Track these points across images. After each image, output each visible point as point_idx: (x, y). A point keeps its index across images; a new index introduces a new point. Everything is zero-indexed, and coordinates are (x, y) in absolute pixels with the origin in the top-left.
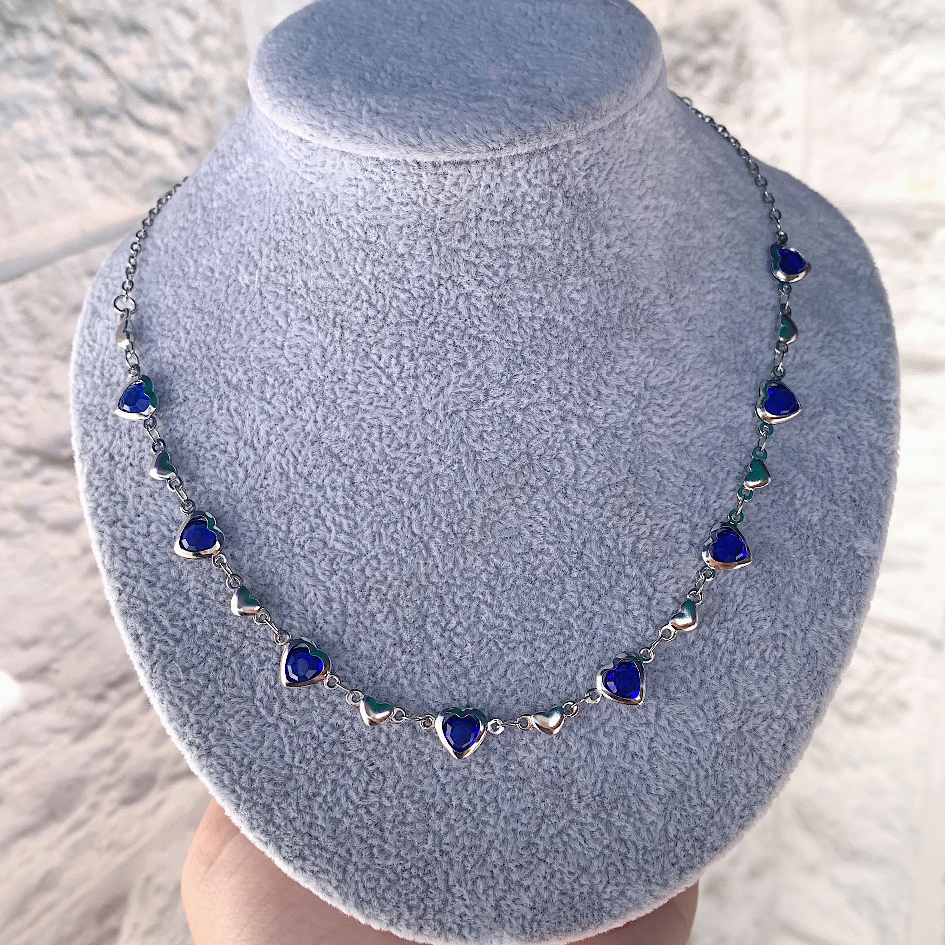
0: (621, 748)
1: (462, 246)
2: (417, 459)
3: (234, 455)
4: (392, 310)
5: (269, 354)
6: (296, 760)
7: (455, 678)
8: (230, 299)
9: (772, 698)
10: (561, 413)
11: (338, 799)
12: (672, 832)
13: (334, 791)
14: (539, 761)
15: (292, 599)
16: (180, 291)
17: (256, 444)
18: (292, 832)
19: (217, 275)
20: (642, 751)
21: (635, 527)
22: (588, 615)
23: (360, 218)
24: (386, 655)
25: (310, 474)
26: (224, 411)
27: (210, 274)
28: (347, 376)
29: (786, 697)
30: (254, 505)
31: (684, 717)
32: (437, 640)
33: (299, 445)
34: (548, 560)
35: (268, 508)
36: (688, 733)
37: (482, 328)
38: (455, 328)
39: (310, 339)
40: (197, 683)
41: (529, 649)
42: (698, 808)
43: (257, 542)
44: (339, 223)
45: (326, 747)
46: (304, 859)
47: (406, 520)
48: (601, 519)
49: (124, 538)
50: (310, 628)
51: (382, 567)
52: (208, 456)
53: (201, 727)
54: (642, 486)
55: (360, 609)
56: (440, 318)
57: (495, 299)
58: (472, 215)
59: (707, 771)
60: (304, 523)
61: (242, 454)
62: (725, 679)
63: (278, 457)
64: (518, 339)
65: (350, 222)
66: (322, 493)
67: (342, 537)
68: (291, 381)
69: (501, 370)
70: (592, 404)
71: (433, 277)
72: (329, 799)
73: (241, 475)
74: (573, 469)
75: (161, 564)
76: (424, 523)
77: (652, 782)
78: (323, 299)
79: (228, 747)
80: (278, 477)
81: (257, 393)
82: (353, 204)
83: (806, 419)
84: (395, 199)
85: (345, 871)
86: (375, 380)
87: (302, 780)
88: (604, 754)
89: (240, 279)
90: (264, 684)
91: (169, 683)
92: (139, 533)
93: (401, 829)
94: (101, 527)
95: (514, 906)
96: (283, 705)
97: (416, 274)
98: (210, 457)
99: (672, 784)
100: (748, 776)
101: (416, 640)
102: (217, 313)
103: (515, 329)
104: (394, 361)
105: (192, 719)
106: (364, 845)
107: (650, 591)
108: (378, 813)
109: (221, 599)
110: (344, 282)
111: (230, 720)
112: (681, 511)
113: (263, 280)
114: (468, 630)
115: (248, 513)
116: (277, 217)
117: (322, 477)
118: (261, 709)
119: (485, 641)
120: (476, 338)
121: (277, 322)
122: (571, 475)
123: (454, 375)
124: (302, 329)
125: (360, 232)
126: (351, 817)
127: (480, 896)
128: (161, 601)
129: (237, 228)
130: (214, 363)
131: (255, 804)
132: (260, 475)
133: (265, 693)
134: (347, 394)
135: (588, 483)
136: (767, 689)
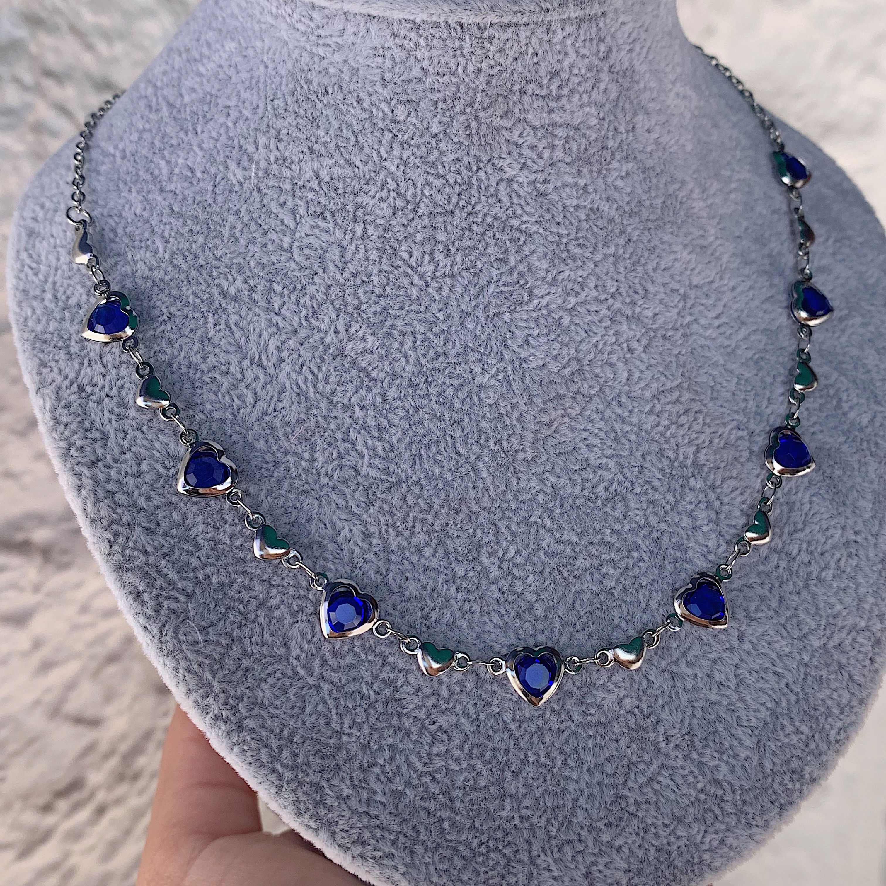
0: (706, 679)
1: (504, 123)
2: (458, 368)
3: (239, 376)
4: (425, 199)
5: (274, 259)
6: (346, 725)
7: (518, 615)
8: (220, 199)
9: (853, 609)
10: (609, 313)
11: (398, 767)
12: (768, 766)
13: (392, 758)
14: (620, 702)
15: (323, 538)
16: (150, 197)
17: (265, 363)
18: (347, 813)
19: (199, 175)
20: (728, 680)
21: (694, 436)
22: (655, 535)
23: (386, 93)
24: (439, 595)
25: (333, 393)
26: (223, 326)
27: (189, 174)
28: (373, 278)
29: (867, 607)
30: (268, 432)
31: (768, 638)
32: (495, 573)
33: (318, 360)
34: (608, 476)
35: (286, 435)
36: (773, 655)
37: (525, 218)
38: (495, 218)
39: (325, 237)
40: (219, 643)
41: (597, 576)
42: (793, 737)
43: (276, 474)
44: (359, 101)
45: (380, 707)
46: (364, 844)
47: (449, 438)
48: (660, 429)
49: (108, 480)
50: (348, 569)
51: (426, 494)
52: (206, 379)
53: (227, 697)
54: (696, 392)
55: (405, 544)
56: (478, 208)
57: (538, 185)
58: (516, 87)
59: (797, 694)
60: (331, 449)
61: (249, 375)
62: (805, 594)
63: (294, 375)
64: (563, 231)
65: (374, 98)
66: (349, 413)
67: (377, 462)
68: (304, 288)
69: (545, 266)
70: (640, 303)
71: (471, 160)
72: (388, 768)
73: (250, 399)
74: (626, 375)
75: (158, 507)
76: (470, 441)
77: (742, 713)
78: (340, 191)
79: (262, 718)
80: (294, 398)
81: (263, 304)
82: (377, 78)
83: (835, 323)
84: (430, 69)
85: (412, 852)
86: (405, 281)
87: (354, 748)
88: (689, 686)
89: (231, 177)
90: (299, 639)
91: (184, 647)
92: (127, 473)
93: (474, 796)
94: (77, 468)
95: (608, 872)
96: (324, 662)
97: (452, 157)
98: (208, 380)
99: (764, 714)
100: (839, 696)
101: (471, 574)
102: (202, 216)
103: (559, 219)
104: (427, 258)
105: (217, 687)
106: (432, 820)
107: (717, 503)
108: (446, 780)
109: (238, 543)
110: (366, 168)
111: (263, 685)
112: (736, 417)
113: (261, 174)
114: (528, 559)
115: (262, 442)
116: (276, 102)
117: (348, 395)
118: (299, 668)
119: (548, 570)
120: (518, 229)
121: (282, 221)
122: (624, 381)
123: (495, 273)
124: (313, 227)
125: (386, 110)
126: (414, 787)
127: (568, 864)
128: (165, 550)
129: (222, 120)
130: (204, 272)
131: (301, 784)
132: (272, 397)
133: (301, 649)
134: (373, 298)
135: (643, 389)
136: (847, 600)
